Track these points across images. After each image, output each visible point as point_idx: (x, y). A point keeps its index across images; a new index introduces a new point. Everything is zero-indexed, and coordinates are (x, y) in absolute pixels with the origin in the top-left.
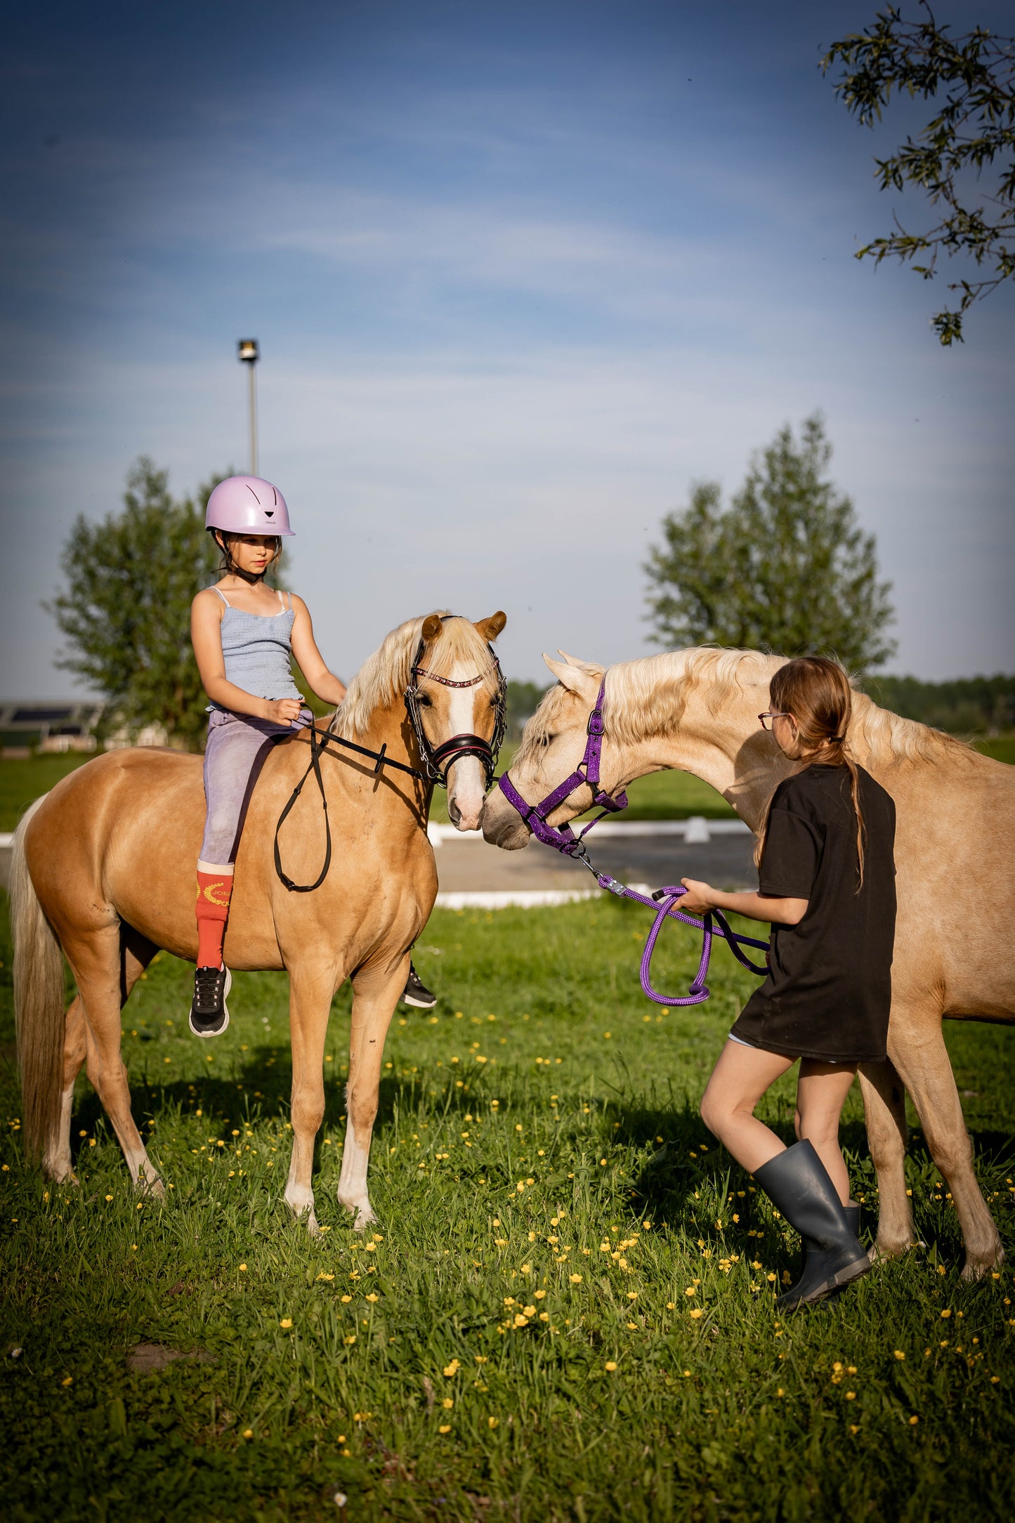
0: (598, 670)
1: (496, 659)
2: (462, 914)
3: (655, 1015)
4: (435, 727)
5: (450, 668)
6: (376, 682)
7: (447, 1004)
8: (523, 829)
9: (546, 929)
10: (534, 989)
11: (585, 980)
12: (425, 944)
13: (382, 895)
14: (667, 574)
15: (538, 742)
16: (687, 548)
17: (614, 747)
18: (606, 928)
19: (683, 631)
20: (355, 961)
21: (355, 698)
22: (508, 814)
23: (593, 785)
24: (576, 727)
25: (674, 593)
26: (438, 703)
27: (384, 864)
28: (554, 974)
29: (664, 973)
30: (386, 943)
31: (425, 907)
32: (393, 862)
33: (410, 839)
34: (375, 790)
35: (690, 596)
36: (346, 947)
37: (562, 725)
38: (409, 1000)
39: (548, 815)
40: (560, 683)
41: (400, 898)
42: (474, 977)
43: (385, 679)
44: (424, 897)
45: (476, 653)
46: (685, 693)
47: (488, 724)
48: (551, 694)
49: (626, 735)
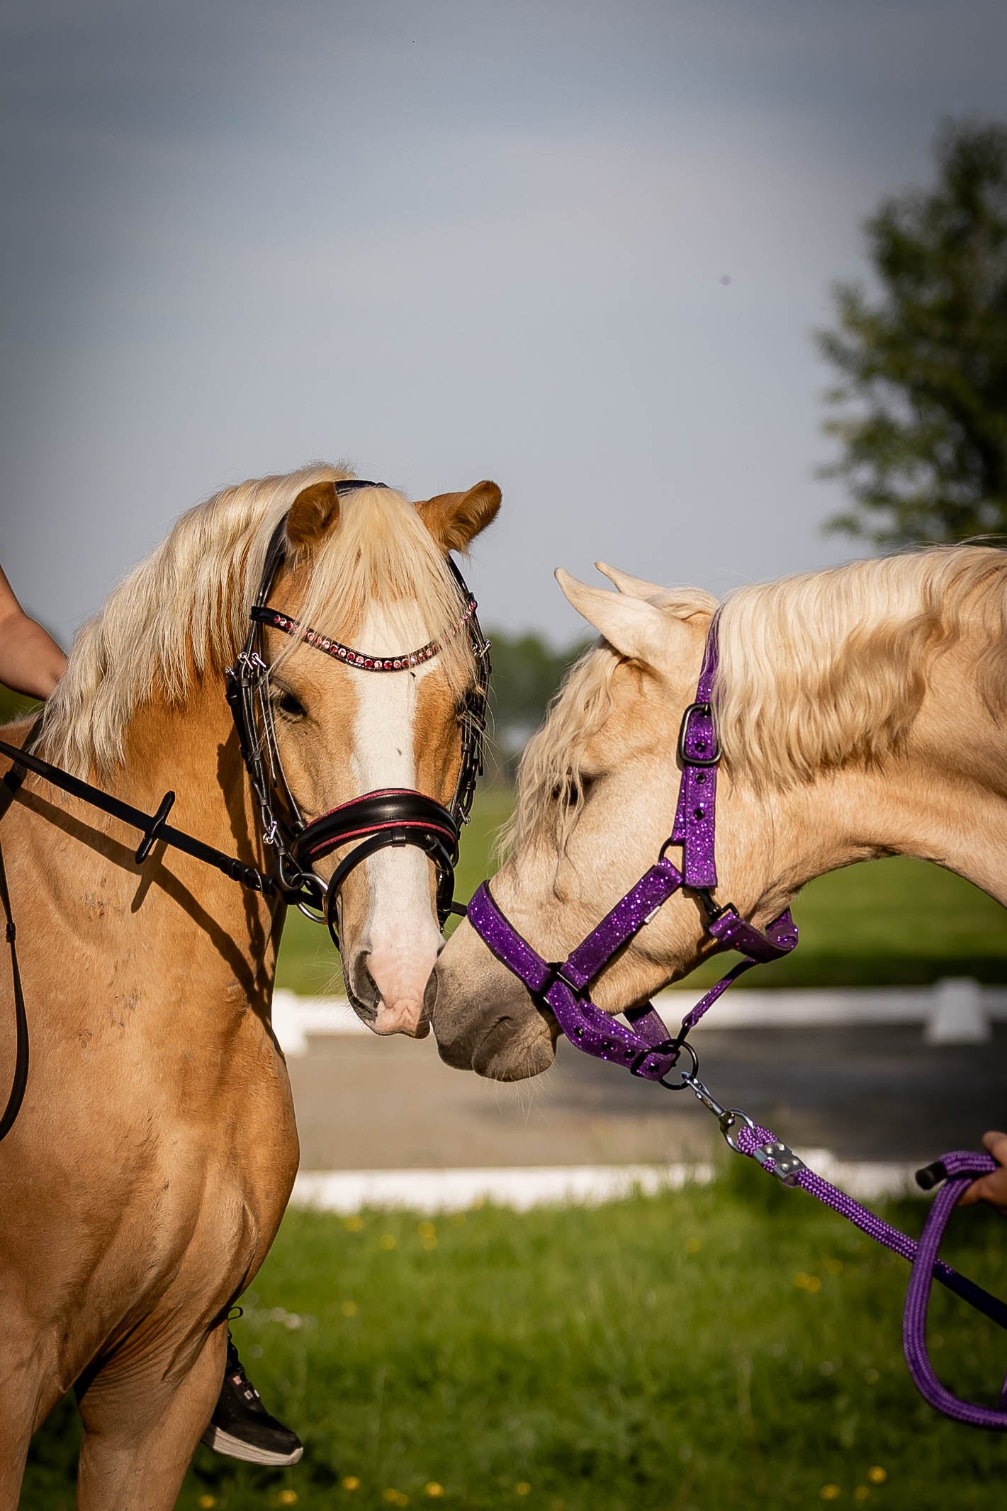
0: (699, 605)
1: (469, 597)
2: (357, 1226)
3: (850, 1485)
4: (312, 769)
5: (355, 620)
6: (147, 639)
7: (319, 1455)
8: (536, 1029)
9: (573, 1264)
10: (544, 1416)
11: (671, 1395)
12: (264, 1304)
13: (157, 1180)
14: (881, 358)
15: (556, 794)
16: (931, 295)
17: (748, 795)
18: (724, 1262)
19: (920, 506)
20: (88, 1347)
21: (91, 678)
22: (494, 988)
23: (703, 895)
24: (650, 750)
25: (901, 411)
26: (326, 710)
27: (163, 1099)
28: (595, 1379)
29: (874, 1376)
30: (167, 1302)
31: (265, 1208)
32: (185, 1095)
33: (229, 1037)
34: (136, 906)
35: (938, 416)
36: (66, 1310)
37: (613, 750)
38: (226, 1444)
39: (594, 980)
40: (605, 644)
41: (202, 1186)
42: (389, 1386)
43: (171, 629)
44: (263, 1184)
45: (423, 583)
46: (923, 660)
47: (447, 762)
48: (582, 672)
49: (774, 764)
